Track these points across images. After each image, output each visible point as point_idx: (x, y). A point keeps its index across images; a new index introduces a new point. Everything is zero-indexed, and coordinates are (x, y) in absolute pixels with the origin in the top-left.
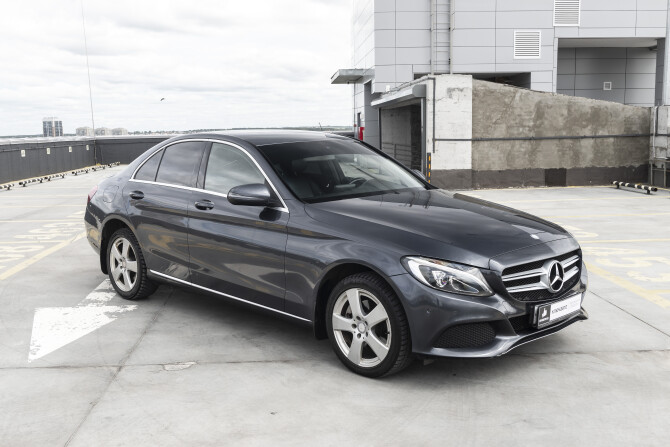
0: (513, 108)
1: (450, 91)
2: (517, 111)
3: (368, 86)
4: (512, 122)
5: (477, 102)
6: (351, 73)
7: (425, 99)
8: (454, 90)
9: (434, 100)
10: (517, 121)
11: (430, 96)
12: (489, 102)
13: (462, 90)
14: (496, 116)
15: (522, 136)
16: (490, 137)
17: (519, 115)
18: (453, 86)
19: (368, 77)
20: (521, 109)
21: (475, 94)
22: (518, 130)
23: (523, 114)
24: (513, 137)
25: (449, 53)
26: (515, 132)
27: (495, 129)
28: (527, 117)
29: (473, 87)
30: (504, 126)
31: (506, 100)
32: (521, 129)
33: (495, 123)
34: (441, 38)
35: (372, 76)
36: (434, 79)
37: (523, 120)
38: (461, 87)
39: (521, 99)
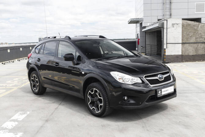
0: (198, 31)
1: (173, 24)
2: (200, 32)
3: (141, 24)
4: (197, 36)
5: (184, 29)
6: (135, 20)
7: (163, 28)
8: (175, 24)
9: (167, 28)
10: (200, 36)
11: (165, 27)
12: (189, 28)
13: (178, 24)
14: (191, 34)
15: (202, 42)
16: (189, 42)
17: (200, 34)
18: (174, 23)
19: (141, 21)
20: (201, 31)
21: (183, 26)
22: (200, 39)
23: (202, 33)
24: (198, 42)
25: (171, 12)
26: (199, 40)
27: (191, 39)
28: (204, 34)
29: (182, 23)
30: (194, 38)
31: (195, 28)
32: (201, 39)
33: (191, 37)
34: (168, 6)
35: (143, 21)
36: (167, 20)
37: (202, 35)
38: (177, 23)
39: (201, 27)
